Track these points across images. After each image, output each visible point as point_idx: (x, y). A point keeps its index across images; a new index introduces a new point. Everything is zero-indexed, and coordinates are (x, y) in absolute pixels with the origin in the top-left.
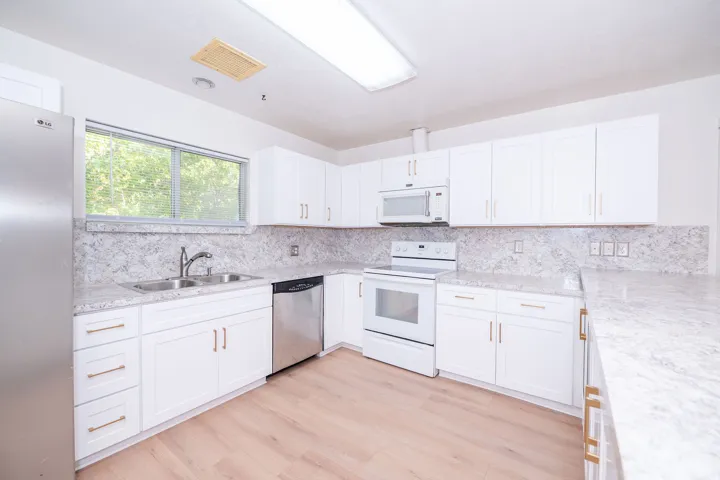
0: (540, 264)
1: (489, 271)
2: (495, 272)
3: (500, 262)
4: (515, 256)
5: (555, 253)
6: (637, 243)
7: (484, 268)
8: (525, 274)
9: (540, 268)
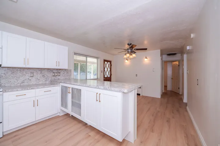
0: (39, 80)
1: (18, 85)
2: (22, 84)
3: (24, 81)
4: (30, 78)
5: (43, 76)
6: (61, 73)
7: (16, 84)
8: (34, 83)
9: (39, 81)
